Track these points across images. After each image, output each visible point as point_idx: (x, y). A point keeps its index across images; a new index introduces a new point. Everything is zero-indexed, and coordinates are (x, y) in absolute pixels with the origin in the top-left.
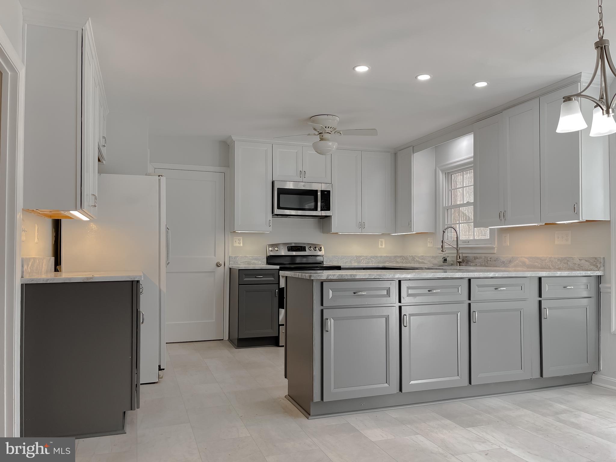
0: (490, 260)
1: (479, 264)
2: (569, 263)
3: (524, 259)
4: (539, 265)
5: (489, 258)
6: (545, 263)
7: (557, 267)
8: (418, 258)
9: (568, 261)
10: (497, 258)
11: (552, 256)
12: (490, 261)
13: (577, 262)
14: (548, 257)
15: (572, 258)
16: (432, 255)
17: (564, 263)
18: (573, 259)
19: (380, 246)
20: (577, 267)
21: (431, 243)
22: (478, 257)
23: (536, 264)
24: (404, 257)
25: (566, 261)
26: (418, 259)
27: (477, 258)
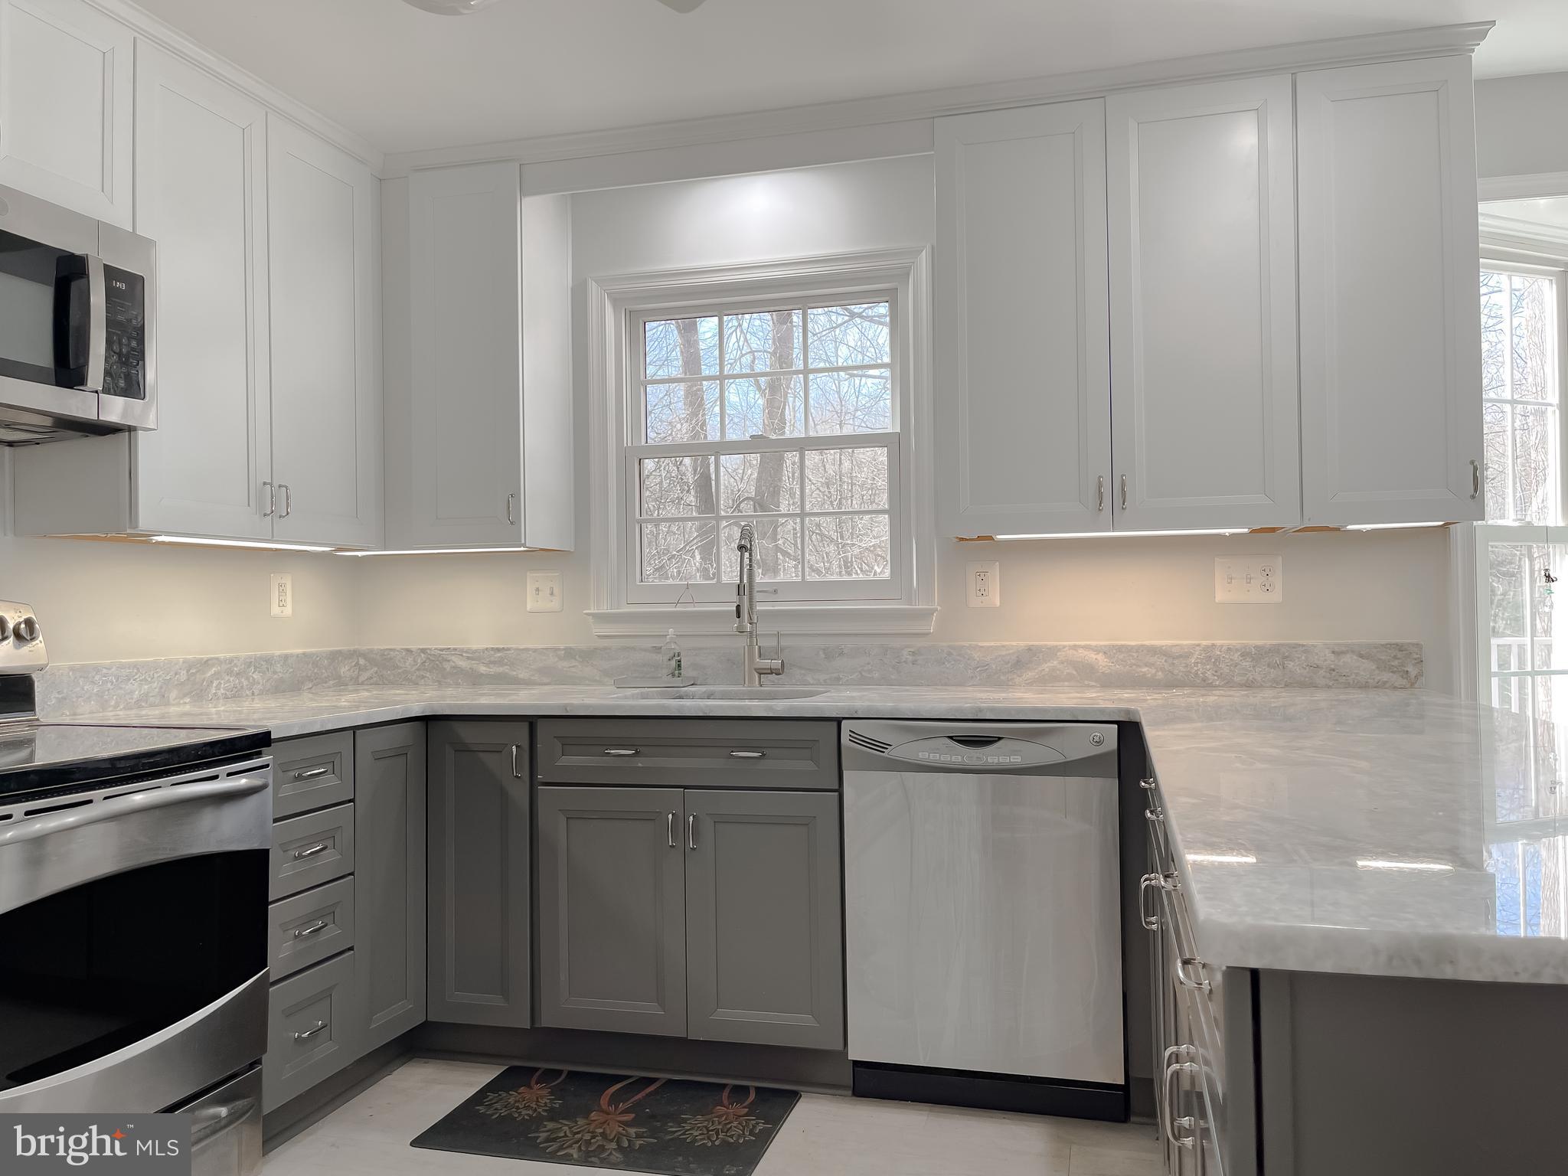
0: (910, 658)
1: (853, 677)
2: (1290, 665)
3: (1086, 653)
4: (1160, 673)
5: (905, 652)
6: (1187, 666)
7: (1237, 679)
8: (468, 658)
9: (1287, 657)
10: (950, 654)
11: (1218, 642)
12: (914, 663)
13: (1326, 660)
14: (1199, 645)
15: (1301, 649)
16: (562, 647)
17: (1269, 665)
18: (1305, 652)
19: (275, 610)
20: (1324, 677)
21: (552, 594)
22: (845, 651)
23: (1145, 669)
24: (363, 655)
25: (1278, 660)
26: (462, 664)
27: (841, 654)
